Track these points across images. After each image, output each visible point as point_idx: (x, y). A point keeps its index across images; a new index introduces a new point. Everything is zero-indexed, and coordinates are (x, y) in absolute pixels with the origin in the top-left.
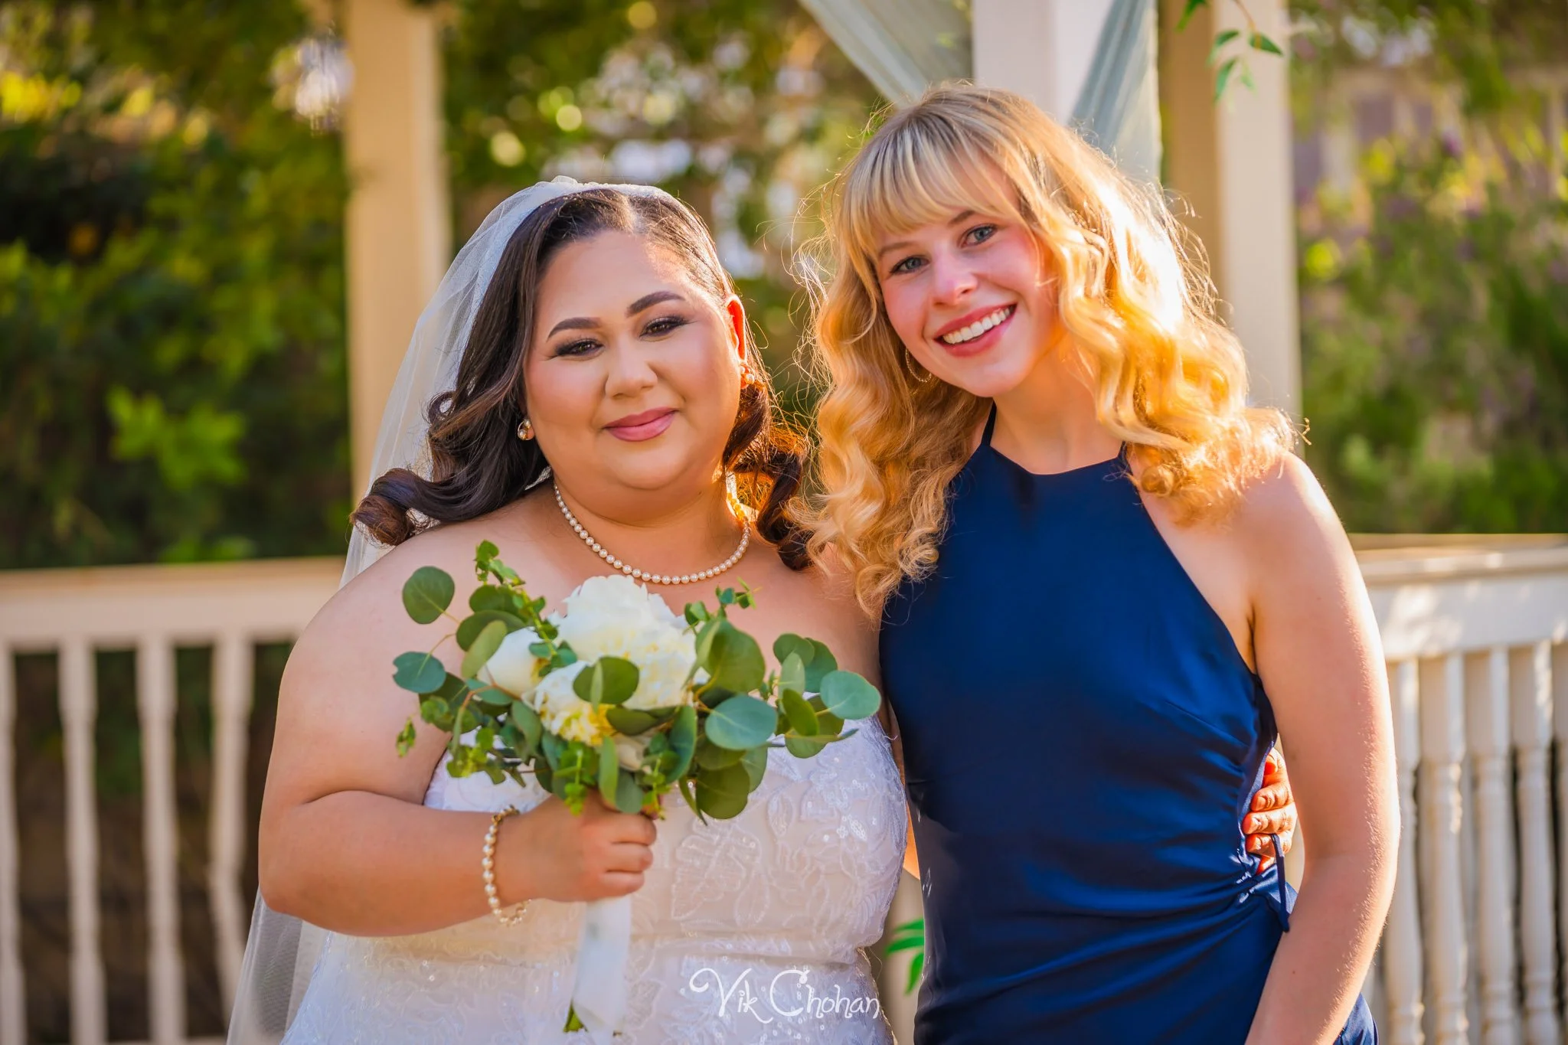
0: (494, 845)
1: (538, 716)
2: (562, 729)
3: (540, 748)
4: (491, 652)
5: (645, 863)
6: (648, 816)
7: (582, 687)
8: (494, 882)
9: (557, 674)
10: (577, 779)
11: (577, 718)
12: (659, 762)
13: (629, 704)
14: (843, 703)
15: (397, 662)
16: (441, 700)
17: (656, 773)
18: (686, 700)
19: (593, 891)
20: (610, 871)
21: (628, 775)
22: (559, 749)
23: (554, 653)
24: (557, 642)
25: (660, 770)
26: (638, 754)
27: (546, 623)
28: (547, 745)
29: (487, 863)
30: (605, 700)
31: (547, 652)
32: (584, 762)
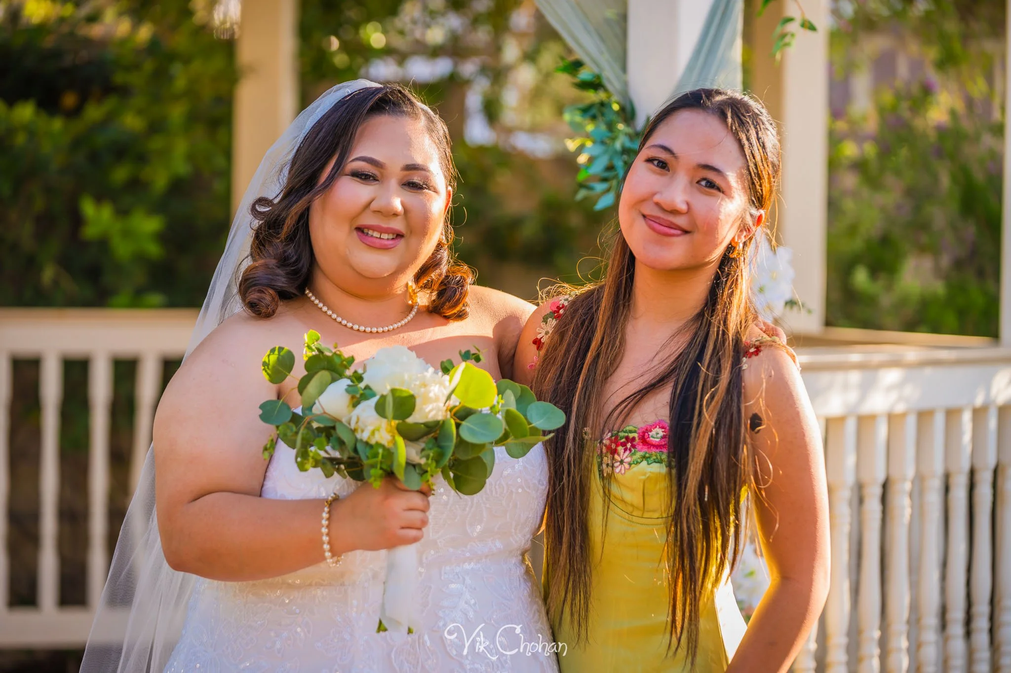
0: (329, 519)
1: (354, 431)
2: (369, 438)
3: (355, 450)
4: (321, 392)
5: (424, 523)
6: (425, 493)
7: (380, 409)
8: (329, 543)
9: (364, 405)
10: (379, 467)
11: (378, 430)
12: (431, 455)
13: (410, 420)
14: (542, 421)
15: (262, 407)
16: (291, 424)
17: (430, 461)
18: (446, 416)
19: (392, 542)
20: (403, 528)
21: (411, 465)
22: (368, 449)
23: (361, 392)
24: (362, 385)
25: (432, 459)
26: (417, 453)
27: (356, 372)
28: (360, 447)
29: (324, 530)
30: (395, 418)
31: (357, 392)
32: (383, 456)
